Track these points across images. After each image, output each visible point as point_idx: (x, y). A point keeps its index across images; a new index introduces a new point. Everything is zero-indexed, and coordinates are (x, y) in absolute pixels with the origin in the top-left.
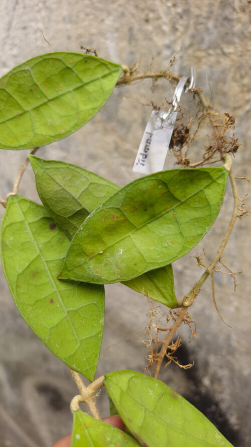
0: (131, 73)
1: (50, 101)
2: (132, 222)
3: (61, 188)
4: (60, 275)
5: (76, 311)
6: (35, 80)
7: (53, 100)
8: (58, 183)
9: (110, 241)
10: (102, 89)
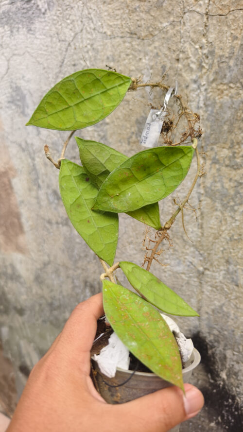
0: (137, 82)
1: (85, 100)
2: (137, 177)
3: (93, 157)
4: (93, 207)
5: (102, 228)
6: (77, 86)
7: (87, 99)
8: (92, 154)
9: (123, 188)
10: (118, 93)
